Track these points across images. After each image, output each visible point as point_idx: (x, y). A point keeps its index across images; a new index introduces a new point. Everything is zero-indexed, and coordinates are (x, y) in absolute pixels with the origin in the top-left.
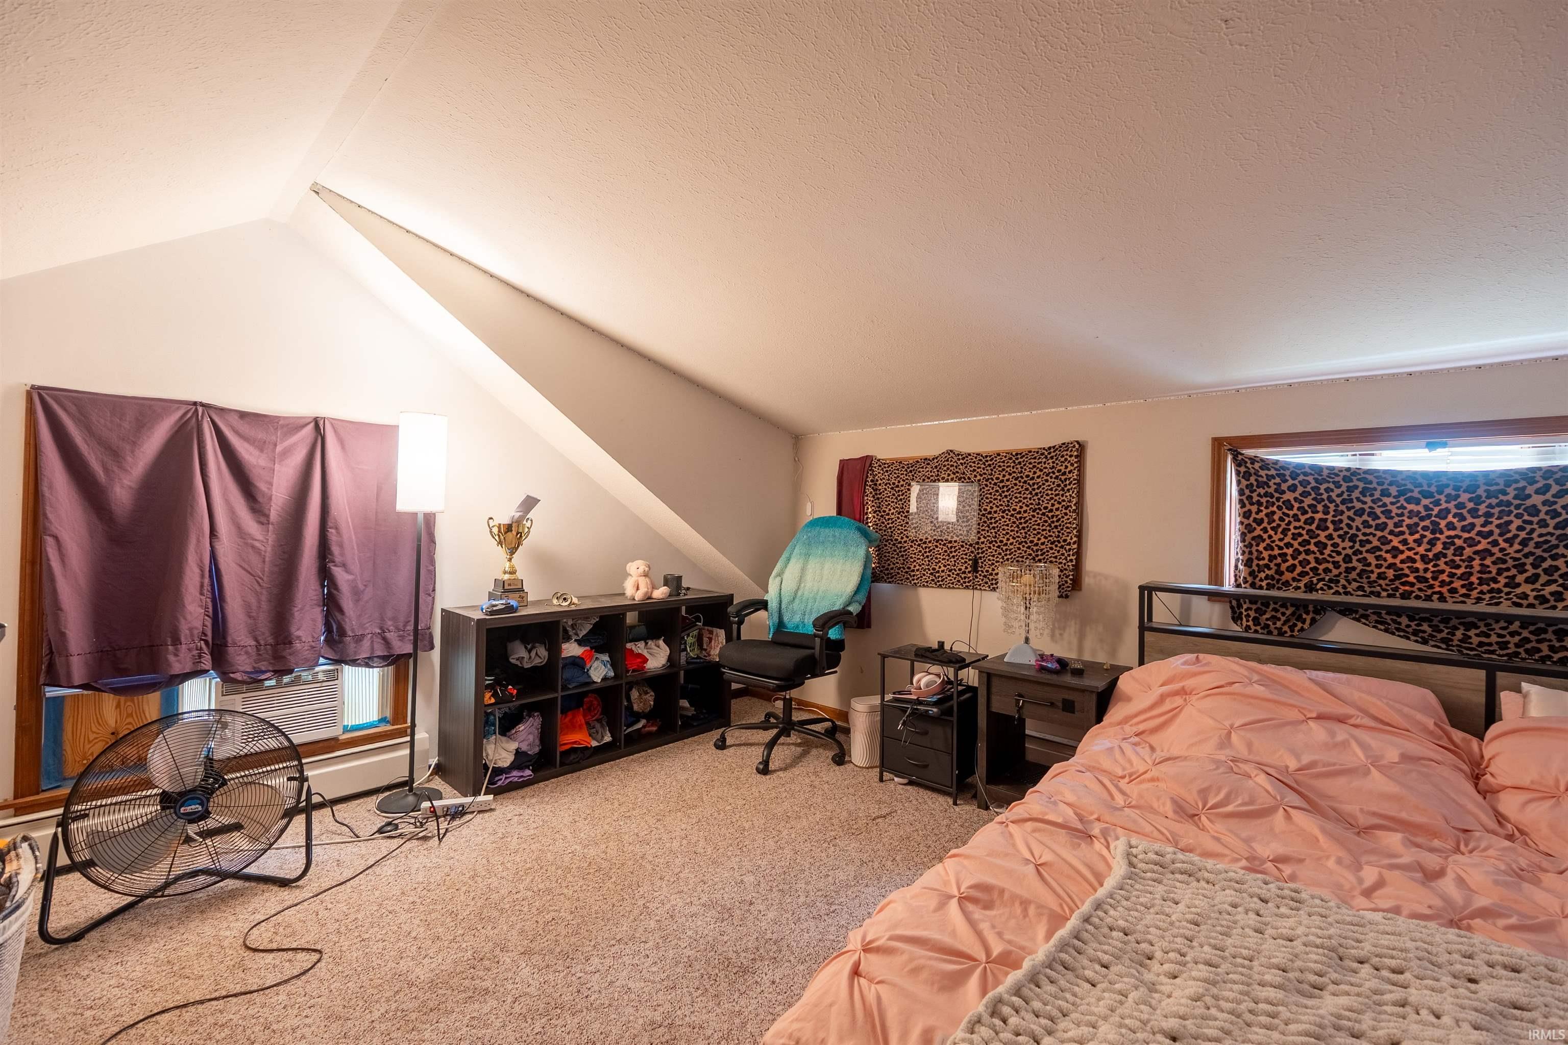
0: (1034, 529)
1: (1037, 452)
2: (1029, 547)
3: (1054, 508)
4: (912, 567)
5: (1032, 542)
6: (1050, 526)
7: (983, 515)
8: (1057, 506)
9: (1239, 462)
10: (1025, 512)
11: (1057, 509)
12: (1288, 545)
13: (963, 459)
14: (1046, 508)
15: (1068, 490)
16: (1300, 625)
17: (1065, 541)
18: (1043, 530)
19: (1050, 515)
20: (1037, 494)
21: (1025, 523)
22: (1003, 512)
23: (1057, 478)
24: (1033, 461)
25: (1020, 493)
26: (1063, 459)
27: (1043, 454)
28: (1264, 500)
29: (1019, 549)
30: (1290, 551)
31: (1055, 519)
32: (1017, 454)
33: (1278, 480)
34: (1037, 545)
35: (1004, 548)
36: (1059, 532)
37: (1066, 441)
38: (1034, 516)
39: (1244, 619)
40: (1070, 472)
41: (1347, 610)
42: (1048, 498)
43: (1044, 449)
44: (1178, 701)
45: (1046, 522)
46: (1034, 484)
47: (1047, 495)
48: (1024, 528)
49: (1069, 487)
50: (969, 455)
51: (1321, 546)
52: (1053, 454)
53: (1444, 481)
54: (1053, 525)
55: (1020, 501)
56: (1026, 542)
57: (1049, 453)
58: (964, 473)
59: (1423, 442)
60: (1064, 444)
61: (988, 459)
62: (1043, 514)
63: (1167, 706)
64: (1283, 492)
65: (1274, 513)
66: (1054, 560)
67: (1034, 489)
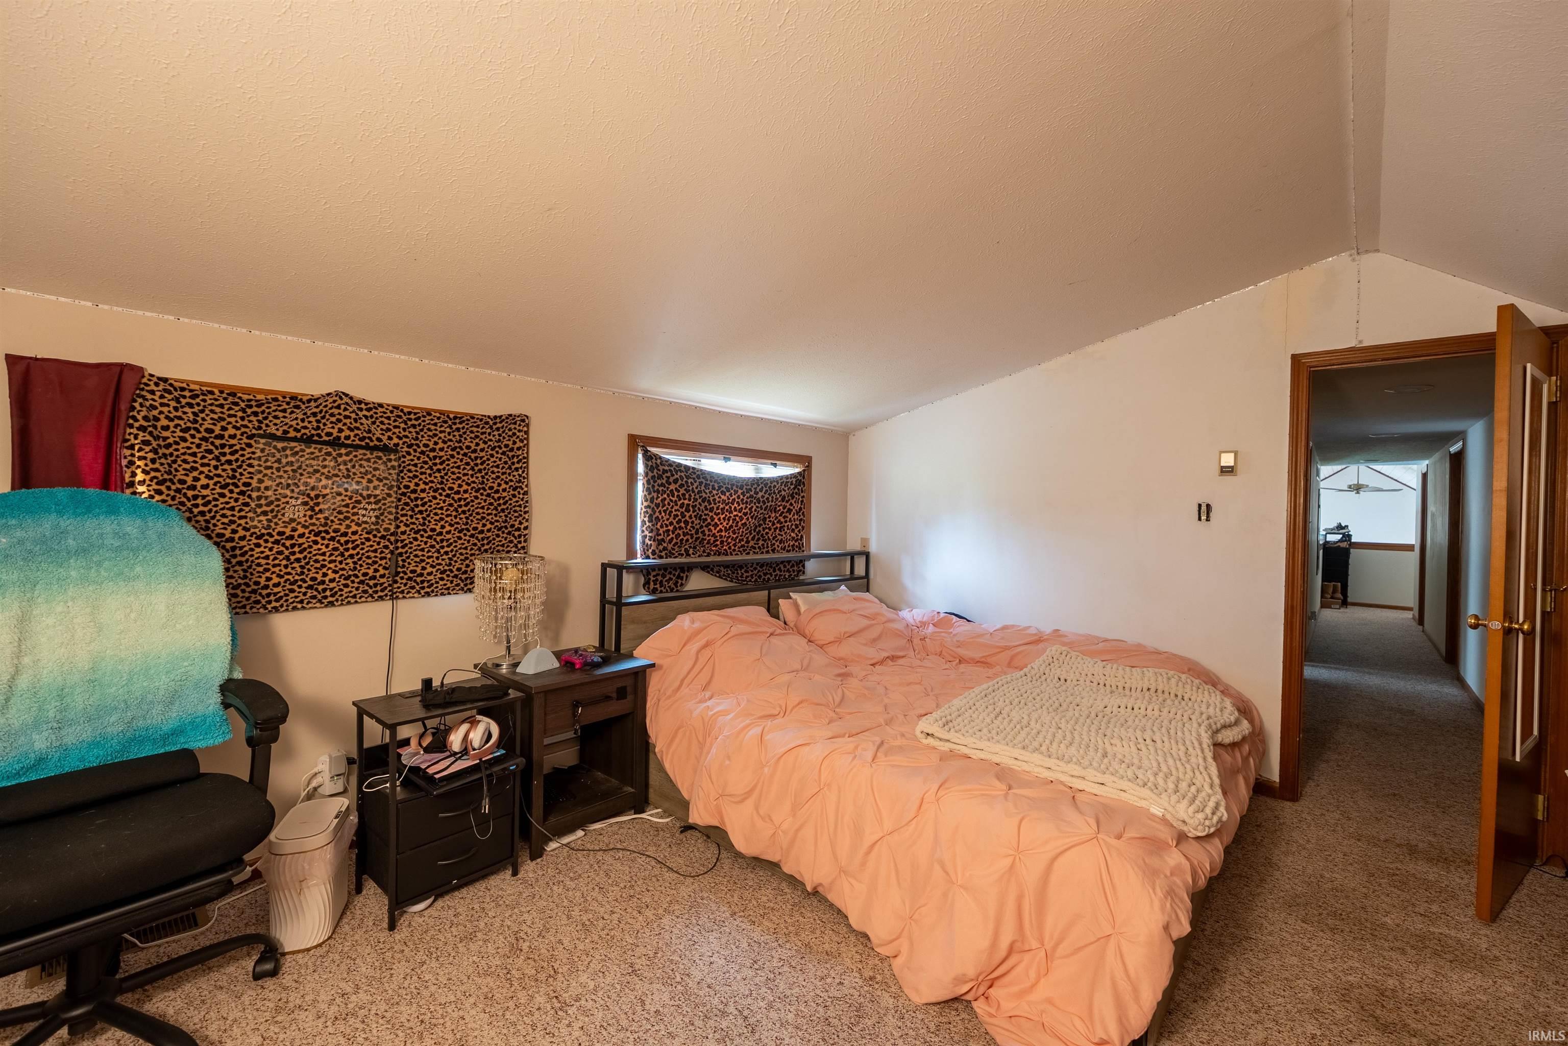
0: (478, 514)
1: (481, 420)
2: (472, 536)
3: (501, 489)
4: (263, 581)
5: (475, 529)
6: (496, 509)
7: (404, 494)
8: (504, 486)
9: (648, 457)
10: (466, 491)
11: (504, 490)
12: (671, 524)
13: (369, 410)
14: (491, 488)
15: (517, 469)
16: (680, 581)
17: (512, 526)
18: (488, 514)
19: (496, 496)
20: (480, 471)
21: (466, 505)
22: (435, 491)
23: (504, 453)
24: (475, 429)
25: (458, 467)
26: (510, 433)
27: (487, 423)
28: (661, 489)
29: (460, 538)
30: (671, 528)
31: (501, 501)
32: (455, 418)
33: (669, 474)
34: (482, 532)
35: (438, 539)
36: (506, 516)
37: (513, 413)
38: (476, 498)
39: (652, 583)
40: (518, 449)
41: (706, 568)
42: (494, 476)
43: (489, 417)
44: (707, 653)
45: (491, 504)
46: (476, 458)
47: (493, 472)
48: (464, 512)
49: (517, 465)
50: (381, 405)
51: (686, 523)
52: (499, 425)
53: (734, 482)
54: (499, 509)
55: (459, 478)
56: (468, 530)
57: (495, 424)
58: (369, 431)
59: (722, 456)
60: (510, 415)
61: (412, 416)
62: (488, 495)
63: (702, 660)
64: (670, 484)
65: (665, 499)
66: (501, 548)
67: (477, 465)
